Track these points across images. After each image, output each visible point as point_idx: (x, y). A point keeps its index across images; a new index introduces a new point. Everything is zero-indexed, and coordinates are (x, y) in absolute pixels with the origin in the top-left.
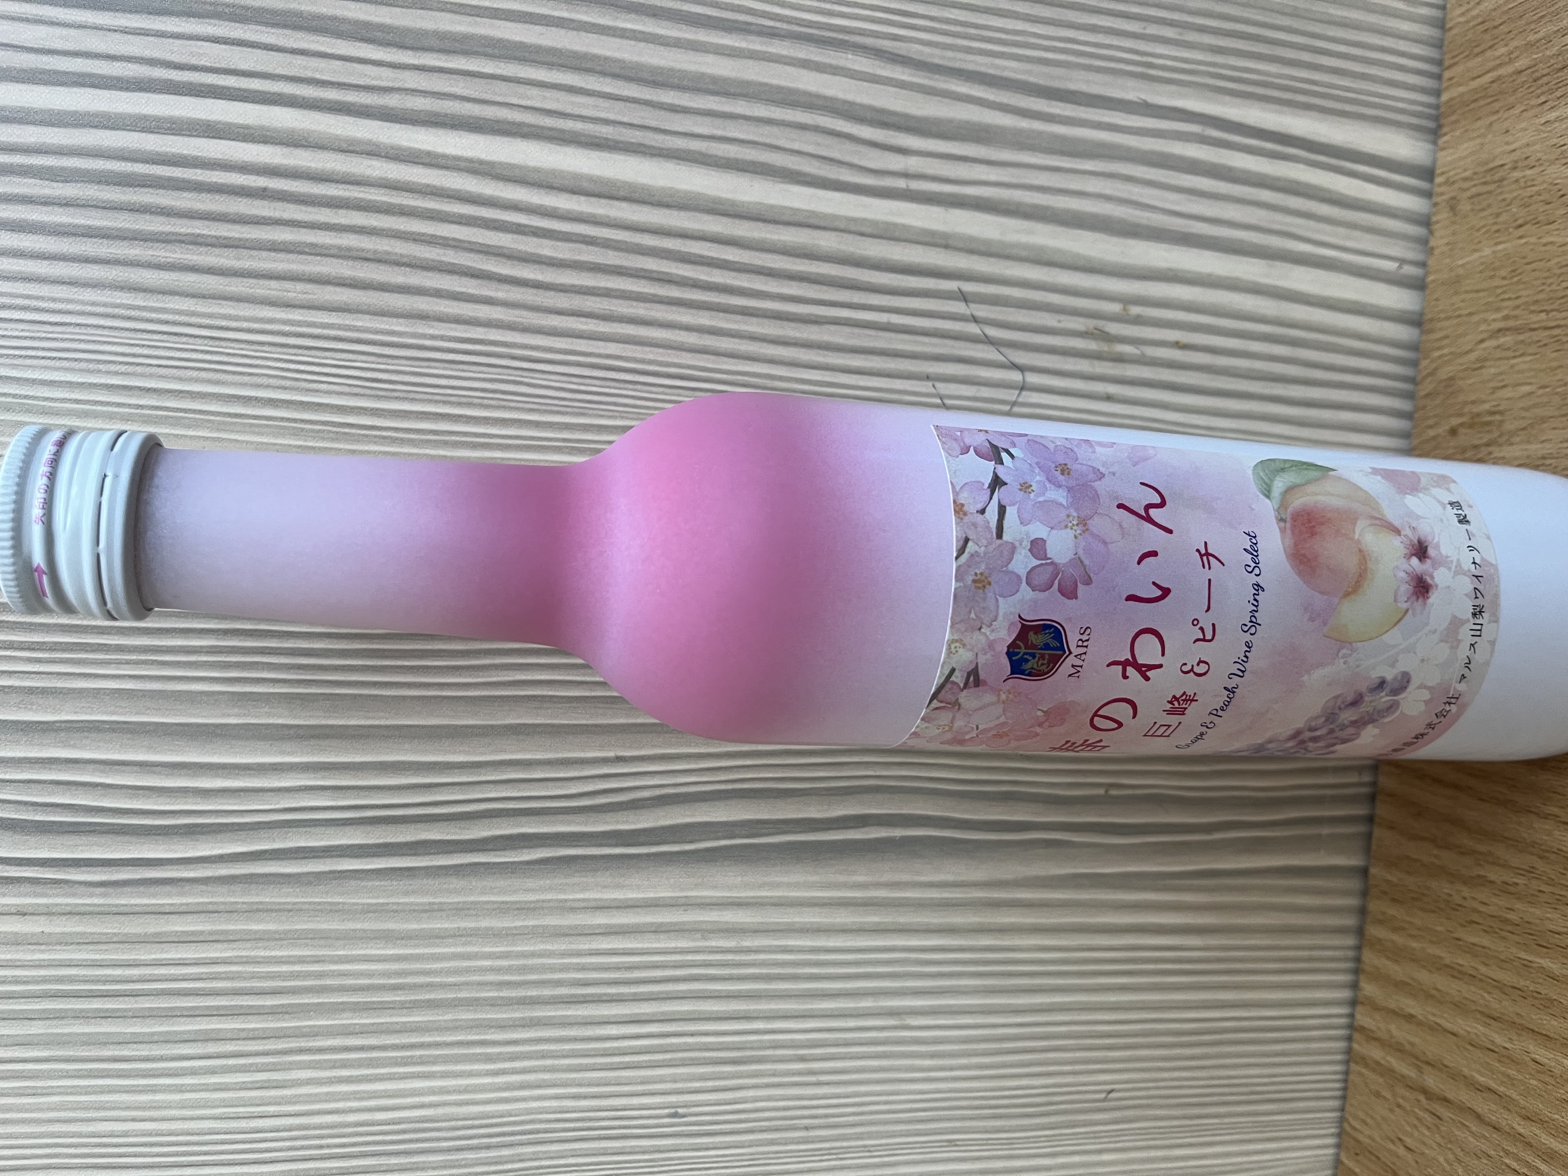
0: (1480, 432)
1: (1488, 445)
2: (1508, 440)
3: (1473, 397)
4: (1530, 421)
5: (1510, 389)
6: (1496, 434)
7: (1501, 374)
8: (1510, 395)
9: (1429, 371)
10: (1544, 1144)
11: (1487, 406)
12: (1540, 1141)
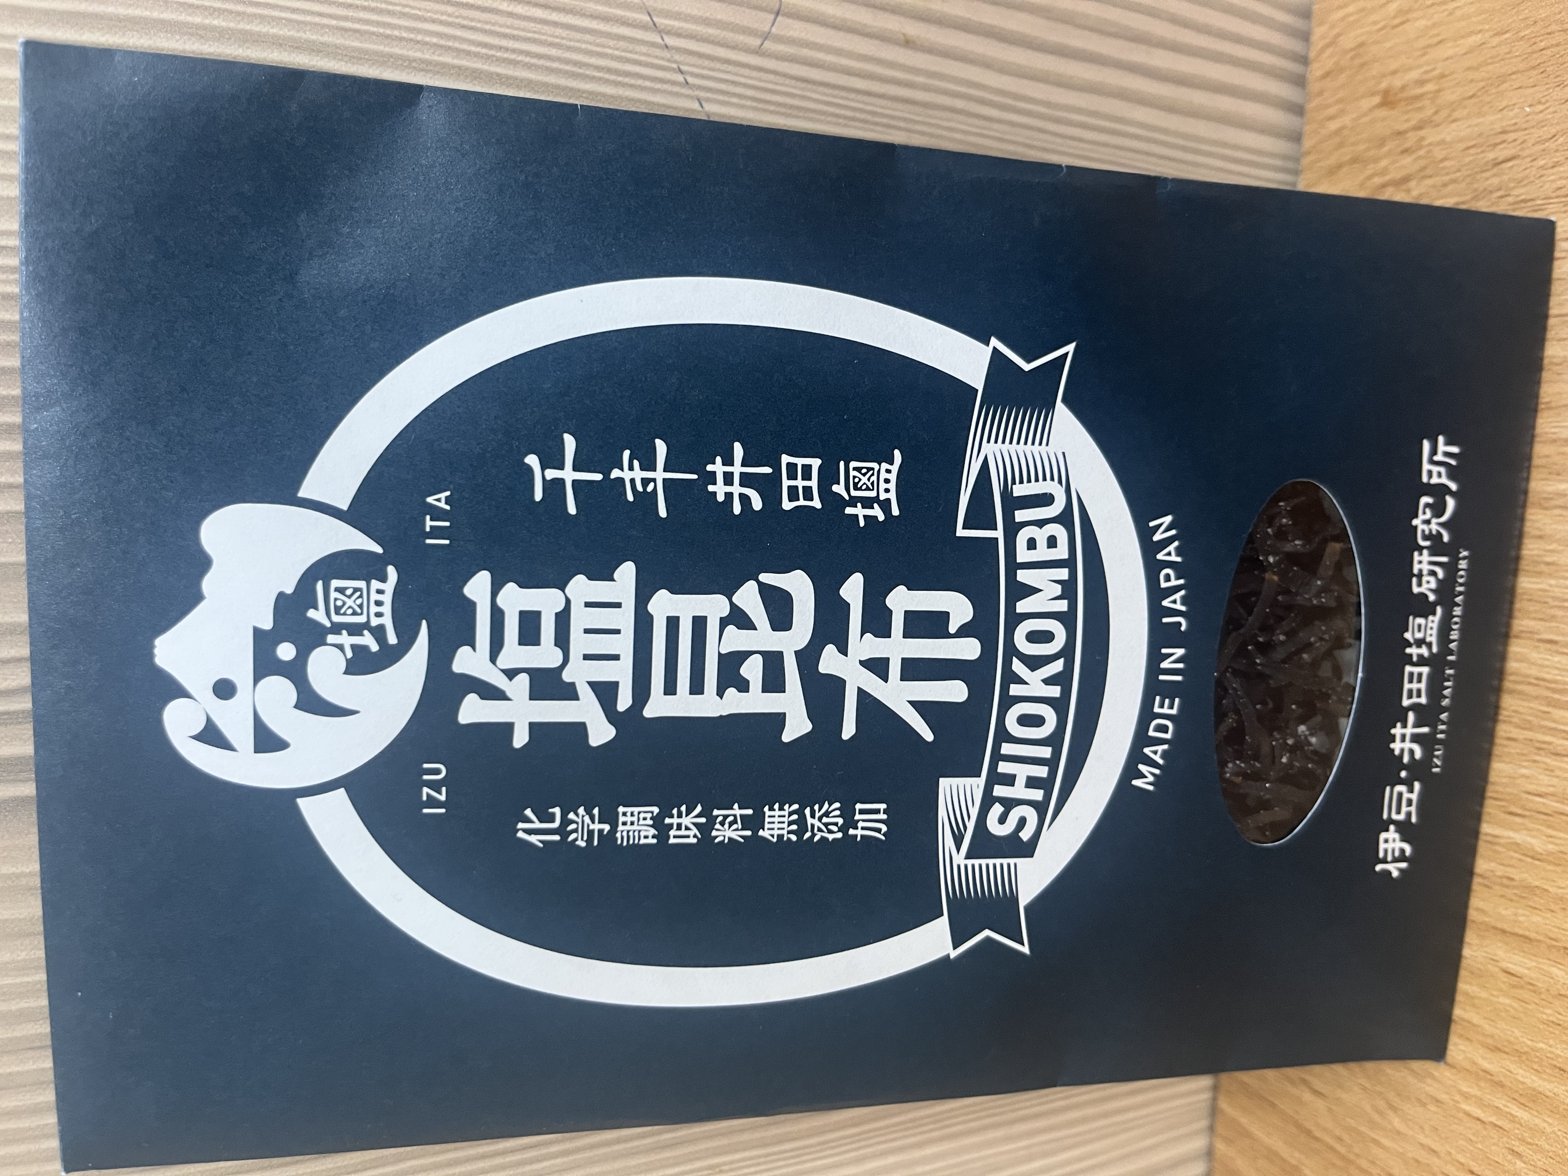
0: (1407, 112)
1: (1418, 128)
2: (1449, 116)
3: (1394, 65)
4: (1482, 84)
5: (1449, 44)
6: (1429, 112)
7: (1434, 25)
8: (1450, 52)
9: (1327, 41)
10: (1523, 1083)
11: (1414, 75)
12: (1516, 1080)
